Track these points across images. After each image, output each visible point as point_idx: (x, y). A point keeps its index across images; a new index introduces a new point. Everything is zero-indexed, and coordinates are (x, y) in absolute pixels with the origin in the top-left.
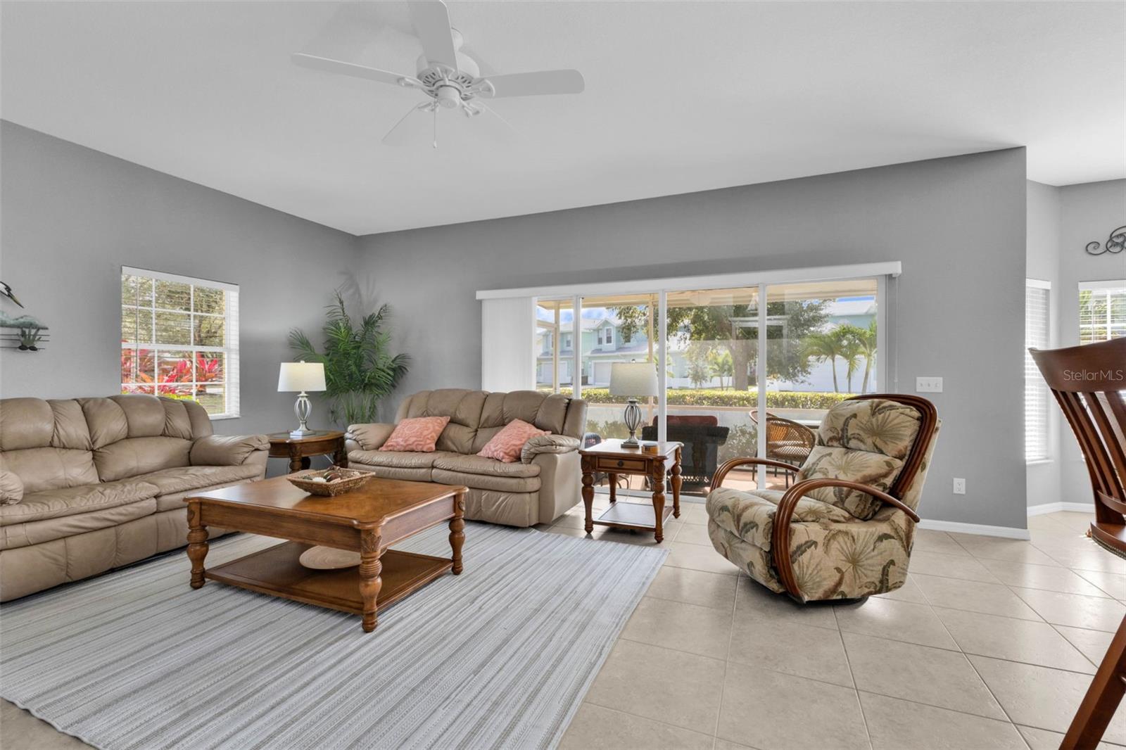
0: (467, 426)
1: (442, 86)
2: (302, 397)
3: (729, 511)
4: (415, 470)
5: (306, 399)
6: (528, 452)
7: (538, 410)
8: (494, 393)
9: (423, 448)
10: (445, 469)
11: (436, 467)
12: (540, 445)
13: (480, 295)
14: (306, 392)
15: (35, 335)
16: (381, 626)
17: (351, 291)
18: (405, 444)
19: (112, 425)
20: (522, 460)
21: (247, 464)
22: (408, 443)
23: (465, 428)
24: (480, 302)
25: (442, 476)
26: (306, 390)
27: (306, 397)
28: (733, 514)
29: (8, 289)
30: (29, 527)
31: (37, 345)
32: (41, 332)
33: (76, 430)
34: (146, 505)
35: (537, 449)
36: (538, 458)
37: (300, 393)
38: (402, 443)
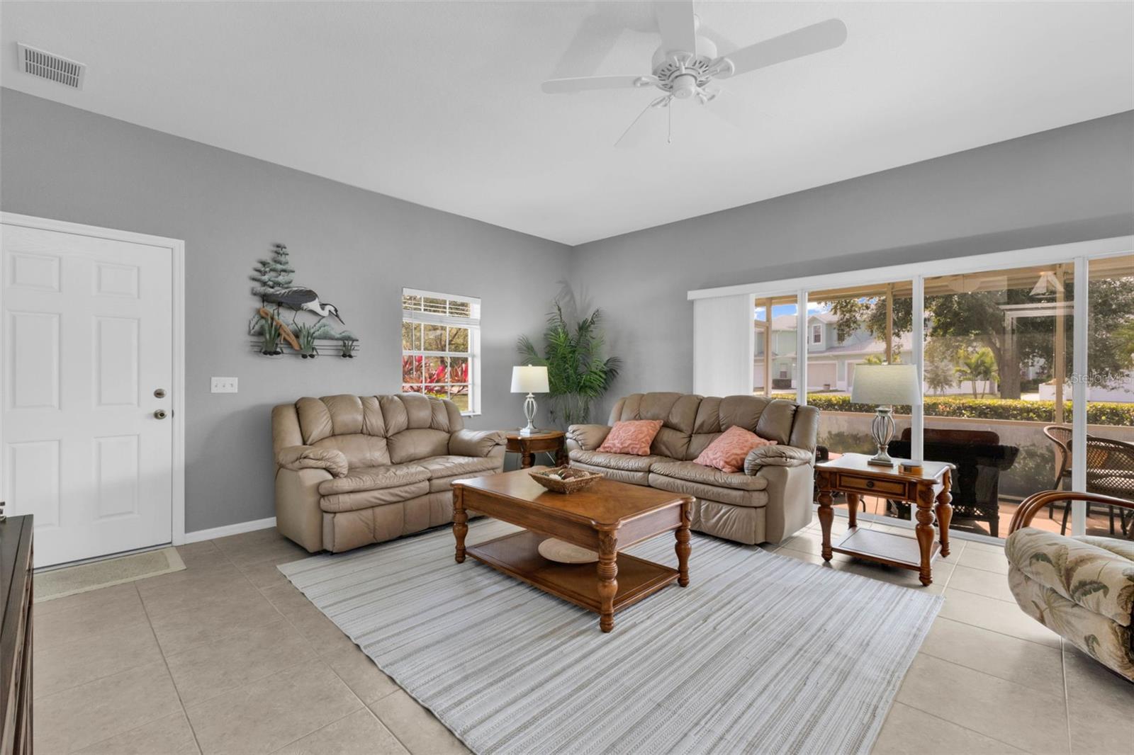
0: (681, 431)
1: (677, 77)
2: (530, 398)
3: (1049, 561)
4: (632, 473)
5: (533, 400)
6: (753, 463)
7: (759, 417)
8: (708, 398)
9: (638, 451)
10: (662, 475)
11: (653, 472)
12: (767, 456)
13: (691, 295)
14: (533, 394)
15: (351, 346)
16: (617, 627)
17: (567, 298)
18: (621, 447)
19: (399, 419)
20: (746, 471)
21: (490, 457)
22: (624, 445)
23: (678, 433)
24: (692, 302)
25: (659, 481)
26: (533, 392)
27: (533, 398)
28: (1057, 566)
29: (336, 310)
30: (353, 496)
31: (353, 353)
32: (355, 343)
33: (376, 421)
34: (422, 486)
35: (763, 459)
36: (765, 469)
37: (528, 394)
38: (618, 445)
